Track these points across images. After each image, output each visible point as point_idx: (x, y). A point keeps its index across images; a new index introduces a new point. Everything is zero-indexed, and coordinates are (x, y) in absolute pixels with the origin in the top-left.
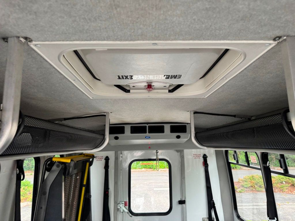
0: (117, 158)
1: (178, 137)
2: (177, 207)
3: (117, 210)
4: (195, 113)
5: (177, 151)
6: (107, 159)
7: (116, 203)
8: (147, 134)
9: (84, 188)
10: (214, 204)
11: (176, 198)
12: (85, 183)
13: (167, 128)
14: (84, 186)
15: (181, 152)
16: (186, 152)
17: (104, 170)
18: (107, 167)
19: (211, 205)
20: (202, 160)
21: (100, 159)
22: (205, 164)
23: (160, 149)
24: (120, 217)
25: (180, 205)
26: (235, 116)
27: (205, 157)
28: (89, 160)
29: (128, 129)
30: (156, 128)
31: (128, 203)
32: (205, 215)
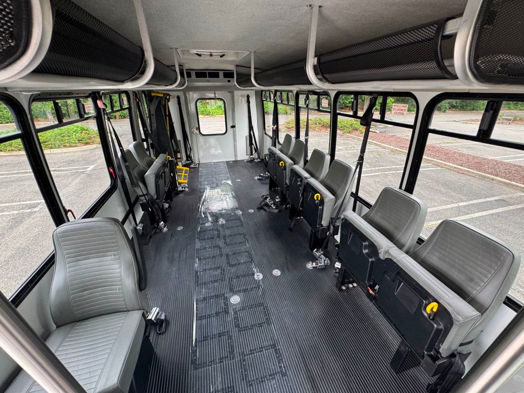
0: (186, 97)
1: (229, 81)
2: (230, 130)
3: (192, 133)
4: (237, 66)
5: (230, 92)
6: (178, 98)
8: (208, 78)
9: (167, 117)
10: (252, 127)
11: (230, 125)
12: (167, 114)
13: (221, 74)
14: (168, 116)
15: (232, 93)
16: (236, 92)
17: (178, 106)
18: (179, 103)
19: (251, 128)
20: (246, 98)
21: (174, 98)
22: (248, 102)
23: (217, 91)
24: (194, 136)
25: (232, 129)
26: (259, 69)
27: (248, 97)
28: (166, 97)
29: (193, 74)
30: (214, 74)
31: (199, 128)
32: (247, 134)
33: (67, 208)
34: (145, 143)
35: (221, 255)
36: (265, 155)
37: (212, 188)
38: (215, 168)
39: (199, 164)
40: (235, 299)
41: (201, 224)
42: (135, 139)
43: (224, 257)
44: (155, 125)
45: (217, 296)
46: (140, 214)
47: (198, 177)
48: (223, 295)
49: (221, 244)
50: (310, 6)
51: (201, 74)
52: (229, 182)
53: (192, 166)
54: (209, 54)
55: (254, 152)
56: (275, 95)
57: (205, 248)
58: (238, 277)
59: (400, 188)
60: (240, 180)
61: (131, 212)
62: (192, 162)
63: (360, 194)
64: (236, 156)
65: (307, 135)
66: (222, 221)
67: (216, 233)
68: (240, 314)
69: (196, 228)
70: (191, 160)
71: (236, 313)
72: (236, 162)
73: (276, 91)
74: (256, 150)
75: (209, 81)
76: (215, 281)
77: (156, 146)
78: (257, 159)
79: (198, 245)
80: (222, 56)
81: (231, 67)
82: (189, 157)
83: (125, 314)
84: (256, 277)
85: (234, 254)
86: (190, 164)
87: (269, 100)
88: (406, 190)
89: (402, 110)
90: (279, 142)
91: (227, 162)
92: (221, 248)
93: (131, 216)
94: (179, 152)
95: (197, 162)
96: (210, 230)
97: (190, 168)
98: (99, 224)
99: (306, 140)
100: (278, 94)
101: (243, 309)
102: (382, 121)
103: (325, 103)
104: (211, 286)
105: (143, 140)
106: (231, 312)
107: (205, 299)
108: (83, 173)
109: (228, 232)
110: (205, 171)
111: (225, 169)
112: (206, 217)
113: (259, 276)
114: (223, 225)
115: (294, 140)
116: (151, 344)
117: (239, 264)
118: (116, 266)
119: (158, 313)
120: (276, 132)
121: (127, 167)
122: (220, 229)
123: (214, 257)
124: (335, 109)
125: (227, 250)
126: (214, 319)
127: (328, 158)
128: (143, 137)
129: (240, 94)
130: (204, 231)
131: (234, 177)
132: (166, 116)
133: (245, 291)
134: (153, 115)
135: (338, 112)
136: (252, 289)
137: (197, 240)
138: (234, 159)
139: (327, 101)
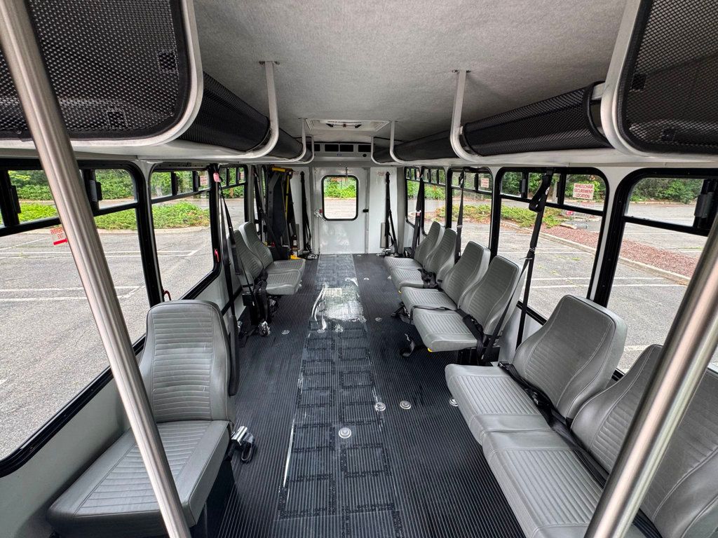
0: (311, 174)
1: (365, 156)
2: (362, 215)
3: (314, 216)
4: (374, 137)
5: (365, 169)
6: (302, 174)
7: (312, 210)
8: (339, 152)
9: (287, 197)
10: (390, 212)
11: (361, 208)
12: (287, 192)
13: (356, 147)
14: (288, 194)
15: (368, 169)
16: (372, 169)
17: (300, 183)
18: (303, 181)
19: (388, 213)
20: (385, 177)
21: (297, 173)
22: (388, 181)
23: (349, 166)
24: (316, 221)
25: (364, 214)
26: (401, 141)
27: (388, 175)
28: (288, 173)
29: (322, 147)
30: (347, 147)
31: (322, 211)
32: (383, 220)
33: (165, 289)
34: (257, 225)
35: (333, 373)
36: (405, 249)
37: (332, 286)
38: (338, 261)
39: (318, 256)
40: (345, 433)
41: (313, 330)
42: (246, 220)
43: (337, 376)
44: (271, 205)
45: (321, 425)
46: (241, 309)
47: (315, 271)
48: (330, 424)
49: (335, 358)
50: (456, 71)
51: (331, 147)
52: (354, 280)
53: (310, 257)
54: (342, 124)
55: (390, 244)
56: (422, 173)
57: (314, 361)
58: (352, 404)
59: (588, 297)
60: (368, 279)
61: (230, 305)
62: (311, 252)
63: (530, 304)
64: (366, 247)
65: (460, 222)
66: (339, 329)
67: (330, 342)
68: (350, 454)
69: (304, 334)
70: (310, 250)
71: (343, 451)
72: (366, 256)
73: (423, 168)
74: (394, 242)
75: (341, 155)
76: (321, 405)
77: (270, 228)
78: (394, 254)
79: (305, 355)
80: (357, 127)
81: (368, 139)
82: (307, 246)
83: (208, 423)
84: (376, 407)
85: (350, 373)
86: (308, 254)
87: (414, 178)
88: (595, 301)
89: (586, 191)
90: (424, 233)
91: (355, 256)
92: (334, 363)
93: (230, 310)
94: (296, 239)
95: (316, 253)
96: (322, 339)
97: (307, 259)
98: (196, 306)
99: (459, 230)
100: (426, 171)
101: (354, 447)
102: (560, 205)
103: (485, 183)
104: (315, 410)
105: (256, 222)
106: (338, 448)
107: (305, 426)
108: (183, 258)
109: (345, 344)
110: (325, 265)
111: (350, 263)
112: (320, 321)
113: (380, 407)
114: (340, 334)
115: (443, 230)
116: (232, 472)
117: (356, 387)
118: (207, 360)
119: (246, 434)
120: (421, 219)
121: (233, 250)
122: (336, 338)
123: (324, 374)
124: (497, 191)
125: (341, 367)
126: (314, 455)
127: (487, 254)
128: (257, 218)
129: (378, 171)
130: (316, 338)
131: (360, 274)
132: (285, 194)
133: (360, 423)
134: (271, 193)
135: (501, 193)
136: (369, 423)
137: (305, 350)
138: (363, 252)
139: (487, 180)
